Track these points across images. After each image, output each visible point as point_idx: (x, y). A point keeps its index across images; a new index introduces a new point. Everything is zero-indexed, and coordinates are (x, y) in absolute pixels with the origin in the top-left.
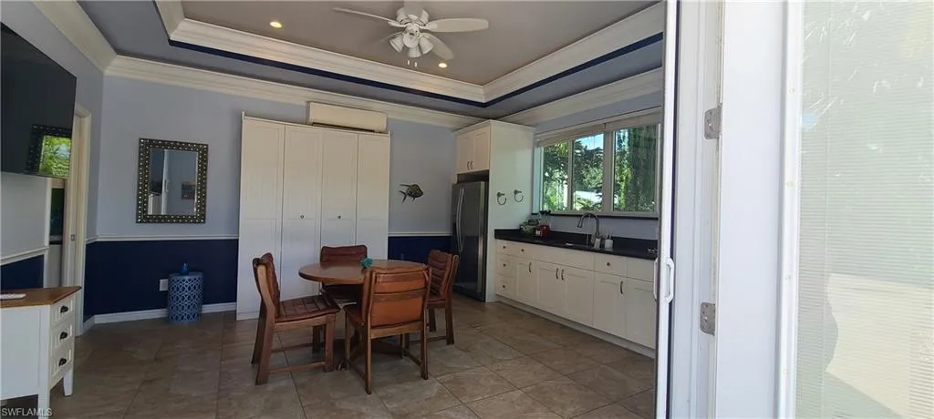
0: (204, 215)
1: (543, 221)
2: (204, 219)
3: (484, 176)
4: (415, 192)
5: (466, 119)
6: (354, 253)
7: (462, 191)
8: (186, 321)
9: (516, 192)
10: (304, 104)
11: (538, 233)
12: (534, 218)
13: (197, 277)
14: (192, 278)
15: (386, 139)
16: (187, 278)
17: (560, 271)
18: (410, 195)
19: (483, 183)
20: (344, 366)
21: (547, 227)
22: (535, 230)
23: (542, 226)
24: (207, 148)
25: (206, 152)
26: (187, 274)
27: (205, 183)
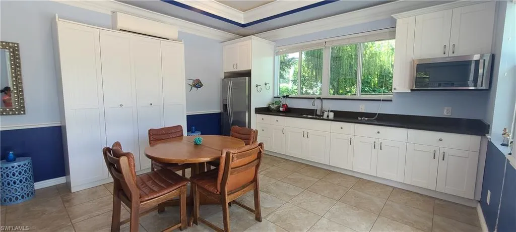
0: (24, 107)
1: (284, 101)
2: (24, 111)
3: (248, 74)
4: (197, 84)
5: (230, 35)
6: (173, 131)
7: (230, 83)
8: (20, 201)
9: (266, 84)
10: (110, 13)
11: (281, 109)
12: (278, 100)
13: (26, 162)
14: (22, 163)
15: (181, 46)
16: (16, 164)
17: (306, 132)
18: (195, 86)
19: (247, 78)
20: (195, 222)
21: (287, 105)
22: (279, 107)
23: (283, 105)
24: (18, 47)
25: (18, 50)
26: (14, 160)
27: (21, 79)
